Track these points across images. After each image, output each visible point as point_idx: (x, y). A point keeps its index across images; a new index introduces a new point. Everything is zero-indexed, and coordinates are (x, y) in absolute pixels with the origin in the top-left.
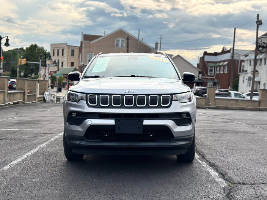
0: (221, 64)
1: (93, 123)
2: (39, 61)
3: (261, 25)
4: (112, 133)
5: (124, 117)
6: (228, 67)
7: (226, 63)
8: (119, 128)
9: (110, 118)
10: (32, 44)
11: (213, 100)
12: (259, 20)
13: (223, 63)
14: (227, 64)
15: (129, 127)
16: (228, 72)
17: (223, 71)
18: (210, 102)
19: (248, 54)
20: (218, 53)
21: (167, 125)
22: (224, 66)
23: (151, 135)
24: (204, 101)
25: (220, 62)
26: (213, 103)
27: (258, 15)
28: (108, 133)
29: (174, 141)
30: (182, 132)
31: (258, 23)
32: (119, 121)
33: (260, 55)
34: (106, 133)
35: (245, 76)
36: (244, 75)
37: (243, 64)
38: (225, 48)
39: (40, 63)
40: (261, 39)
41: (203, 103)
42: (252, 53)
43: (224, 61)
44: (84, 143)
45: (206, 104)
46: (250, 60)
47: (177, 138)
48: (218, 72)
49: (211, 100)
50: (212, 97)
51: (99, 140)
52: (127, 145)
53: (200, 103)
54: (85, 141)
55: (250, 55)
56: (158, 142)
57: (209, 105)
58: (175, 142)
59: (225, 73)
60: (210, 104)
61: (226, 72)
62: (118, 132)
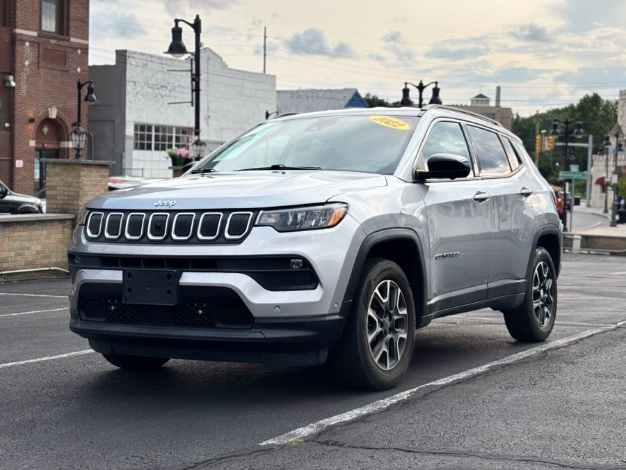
1: (86, 278)
2: (586, 141)
8: (130, 290)
9: (118, 266)
10: (587, 95)
15: (149, 288)
21: (231, 285)
23: (200, 312)
29: (256, 328)
30: (277, 306)
32: (130, 274)
34: (113, 303)
39: (589, 145)
44: (78, 325)
47: (263, 321)
51: (104, 320)
52: (149, 332)
54: (81, 319)
56: (220, 328)
58: (258, 330)
62: (129, 299)
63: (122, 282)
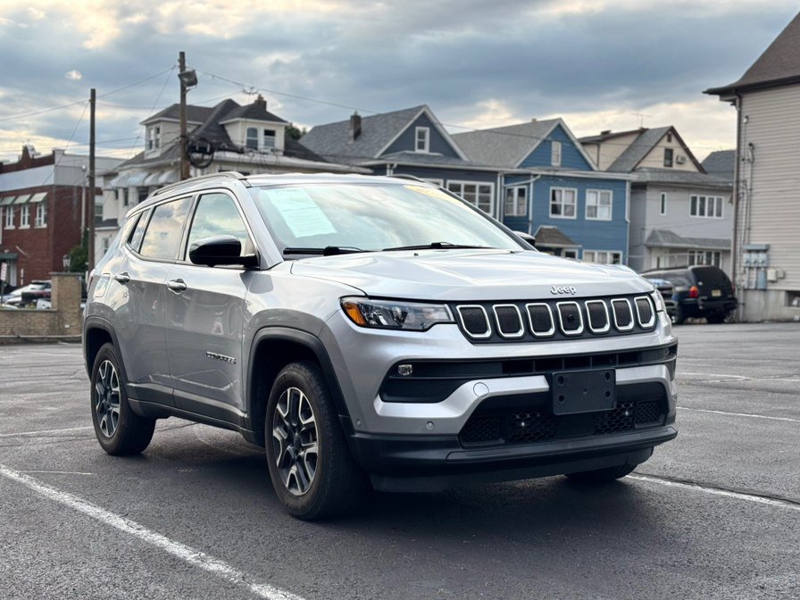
0: (23, 199)
1: (491, 391)
3: (194, 87)
4: (538, 415)
5: (567, 367)
6: (48, 210)
7: (39, 197)
8: (562, 398)
9: (531, 371)
11: (75, 313)
12: (187, 70)
13: (30, 198)
14: (46, 201)
15: (585, 393)
16: (48, 226)
17: (31, 221)
18: (64, 322)
19: (116, 171)
20: (5, 164)
21: (662, 379)
22: (33, 207)
23: (627, 413)
24: (45, 321)
25: (17, 193)
26: (74, 324)
27: (182, 54)
28: (528, 416)
31: (186, 80)
32: (561, 379)
33: (157, 174)
34: (524, 418)
35: (111, 236)
36: (106, 235)
37: (98, 200)
38: (33, 149)
40: (157, 125)
41: (44, 325)
42: (130, 168)
43: (33, 191)
44: (458, 455)
45: (52, 329)
46: (126, 190)
48: (11, 227)
49: (68, 315)
50: (70, 306)
52: (576, 447)
53: (32, 328)
54: (463, 447)
55: (122, 174)
56: (640, 429)
57: (63, 331)
58: (669, 425)
59: (37, 226)
60: (67, 326)
61: (44, 226)
62: (562, 409)
63: (547, 390)
